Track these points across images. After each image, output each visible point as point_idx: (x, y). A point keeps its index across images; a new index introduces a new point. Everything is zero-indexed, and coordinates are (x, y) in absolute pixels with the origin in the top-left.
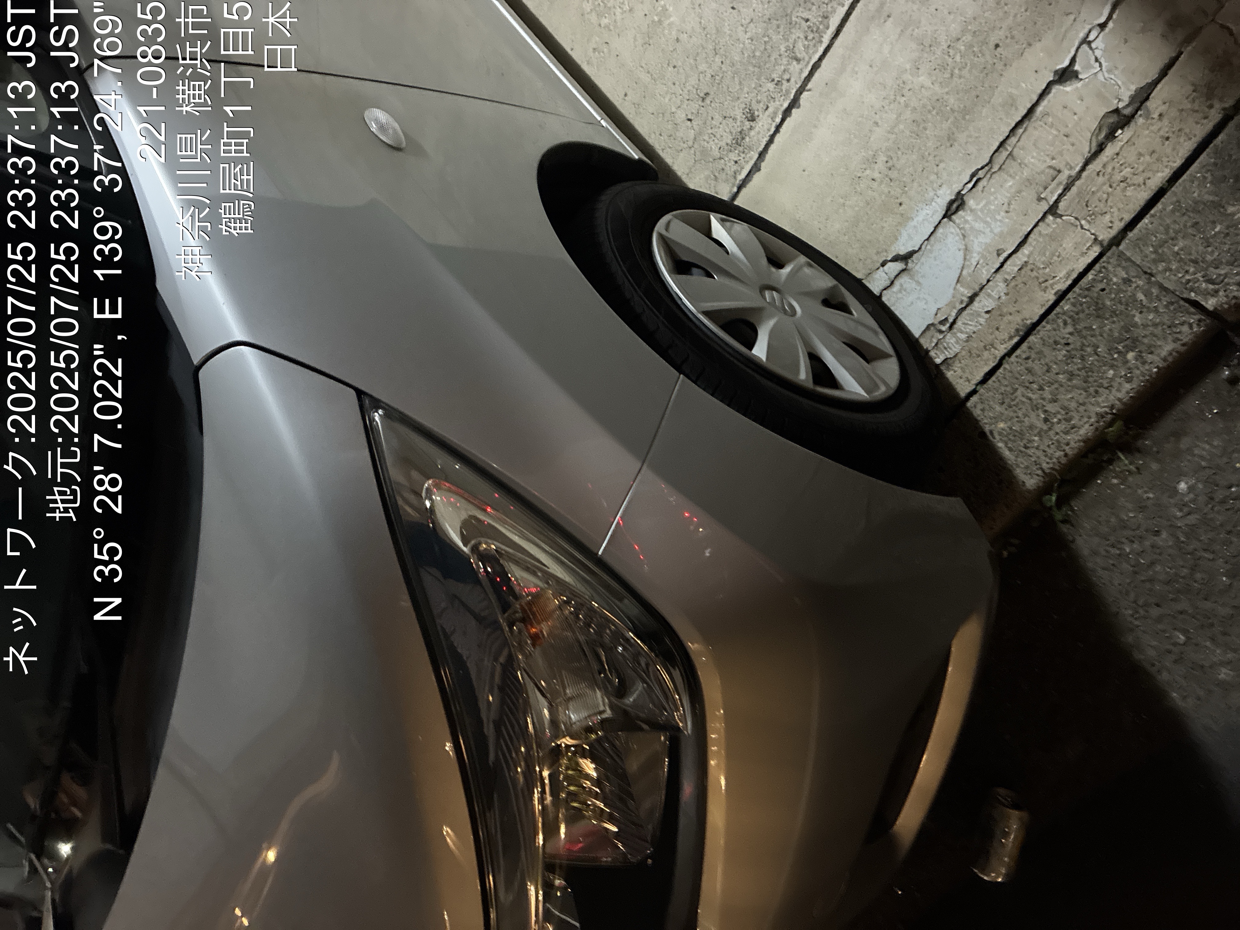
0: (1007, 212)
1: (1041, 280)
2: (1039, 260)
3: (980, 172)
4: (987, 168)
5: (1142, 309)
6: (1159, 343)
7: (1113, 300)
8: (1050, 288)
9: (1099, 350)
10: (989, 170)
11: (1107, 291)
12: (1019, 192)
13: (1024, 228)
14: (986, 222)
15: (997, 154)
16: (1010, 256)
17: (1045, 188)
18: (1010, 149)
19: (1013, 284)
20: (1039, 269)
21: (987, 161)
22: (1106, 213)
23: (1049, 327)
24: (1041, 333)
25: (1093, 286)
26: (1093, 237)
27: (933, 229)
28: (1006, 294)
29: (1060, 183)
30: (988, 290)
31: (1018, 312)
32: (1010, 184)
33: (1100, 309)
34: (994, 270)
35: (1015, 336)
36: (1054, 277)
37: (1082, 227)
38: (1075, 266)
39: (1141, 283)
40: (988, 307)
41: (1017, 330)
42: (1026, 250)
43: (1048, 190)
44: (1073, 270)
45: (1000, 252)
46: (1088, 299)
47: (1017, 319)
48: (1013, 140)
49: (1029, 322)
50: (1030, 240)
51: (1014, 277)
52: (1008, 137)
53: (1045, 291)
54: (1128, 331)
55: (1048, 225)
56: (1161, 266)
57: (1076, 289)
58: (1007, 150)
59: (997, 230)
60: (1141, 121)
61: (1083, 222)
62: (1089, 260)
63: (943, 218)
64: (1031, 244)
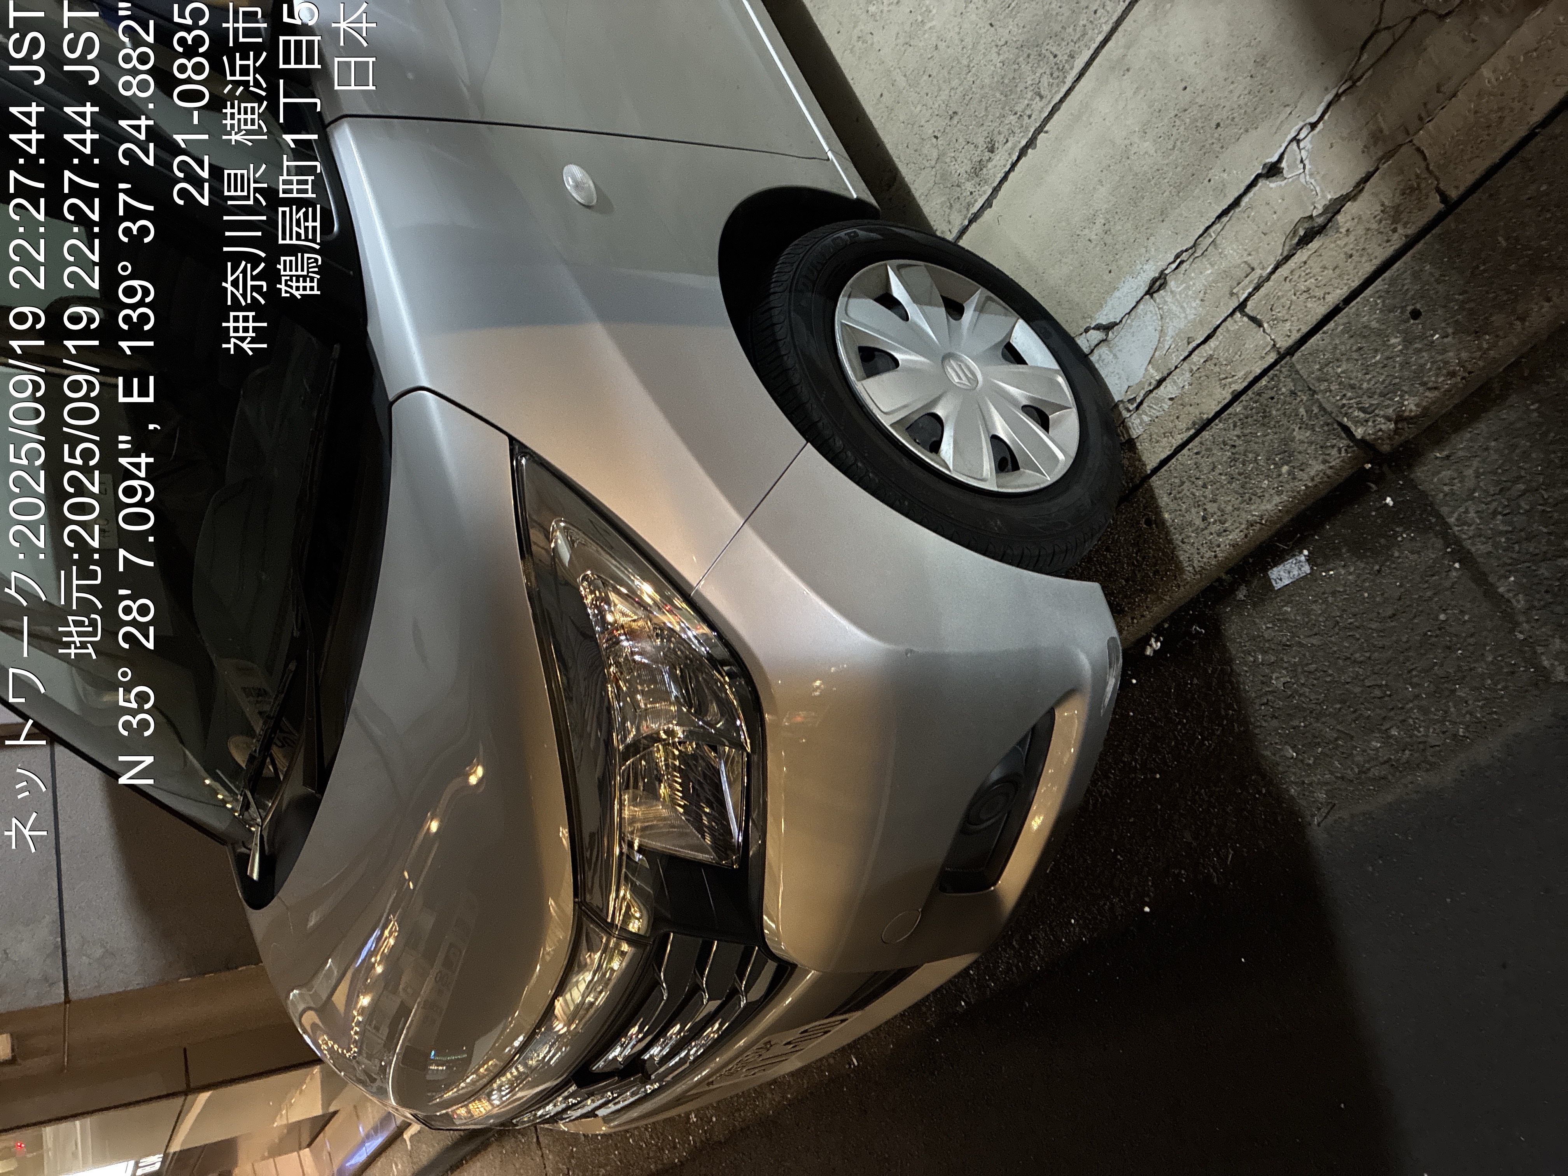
1: (1222, 376)
2: (1223, 356)
4: (1191, 251)
5: (1303, 426)
7: (1279, 408)
8: (1228, 386)
9: (1259, 458)
11: (1275, 400)
12: (1216, 282)
13: (1214, 320)
14: (1181, 305)
16: (1199, 346)
17: (1239, 284)
19: (1197, 375)
20: (1221, 364)
21: (1192, 244)
22: (1287, 320)
23: (1220, 425)
24: (1213, 430)
25: (1264, 391)
26: (1273, 343)
27: (1134, 304)
28: (1190, 384)
29: (1252, 281)
30: (1174, 376)
31: (1198, 404)
32: (1209, 272)
33: (1267, 415)
34: (1182, 358)
35: (1191, 428)
36: (1233, 376)
37: (1264, 331)
38: (1252, 369)
39: (1305, 398)
40: (1172, 394)
41: (1194, 423)
42: (1212, 343)
43: (1243, 288)
44: (1249, 370)
45: (1190, 340)
46: (1258, 402)
47: (1195, 412)
48: (1218, 227)
49: (1205, 416)
50: (1218, 333)
51: (1197, 367)
52: (1214, 223)
53: (1222, 386)
54: (1286, 444)
55: (1236, 322)
56: (1324, 386)
57: (1250, 393)
58: (1211, 236)
59: (1189, 315)
60: (1331, 233)
61: (1266, 325)
62: (1266, 366)
63: (1145, 295)
64: (1218, 337)
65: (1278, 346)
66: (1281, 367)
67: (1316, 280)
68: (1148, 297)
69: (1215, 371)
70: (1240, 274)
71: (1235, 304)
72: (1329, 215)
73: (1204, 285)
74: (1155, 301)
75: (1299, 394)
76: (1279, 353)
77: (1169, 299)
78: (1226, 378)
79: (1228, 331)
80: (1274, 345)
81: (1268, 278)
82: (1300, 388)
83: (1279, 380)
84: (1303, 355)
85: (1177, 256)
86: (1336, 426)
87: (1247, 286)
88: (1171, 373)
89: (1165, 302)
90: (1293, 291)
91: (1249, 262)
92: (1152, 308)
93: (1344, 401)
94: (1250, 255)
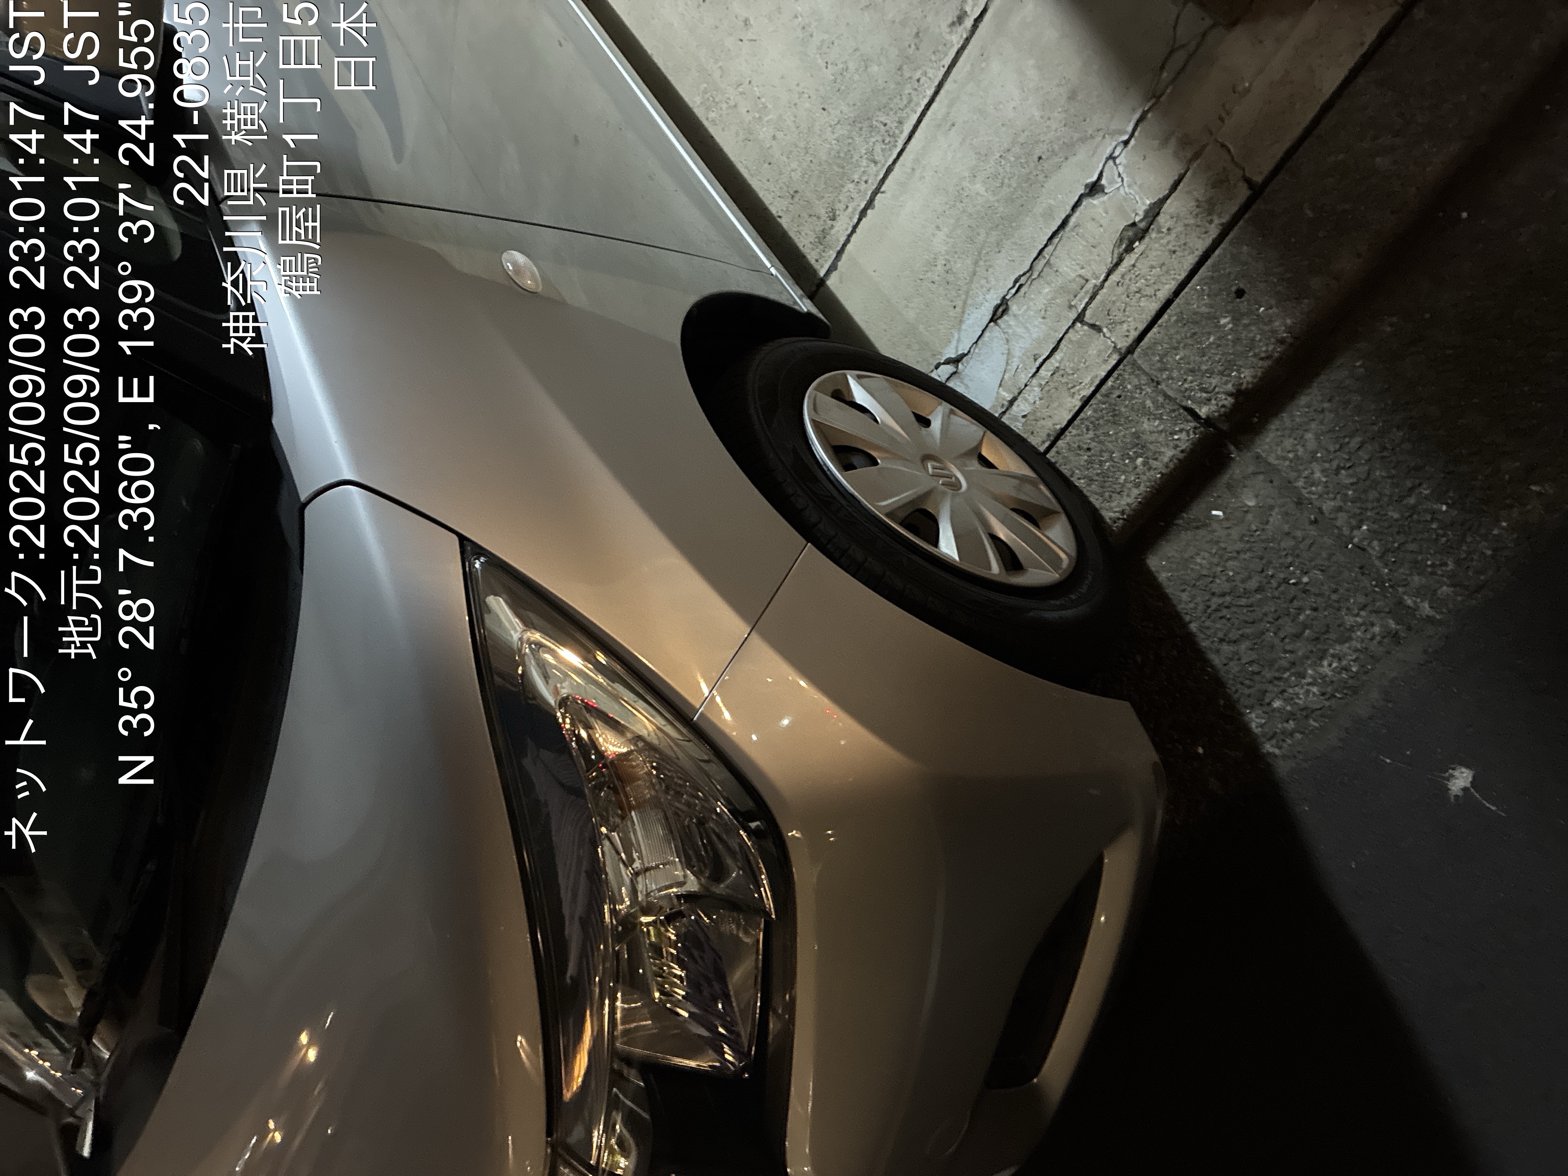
0: (1044, 318)
1: (1070, 386)
2: (1068, 366)
3: (1022, 278)
4: (1028, 275)
5: (1150, 416)
6: (1162, 450)
7: (1126, 406)
9: (1114, 455)
10: (1030, 277)
11: (1122, 398)
12: (1053, 299)
13: (1057, 334)
14: (1026, 328)
15: (1037, 261)
17: (1075, 296)
18: (1047, 257)
19: (1047, 388)
20: (1069, 374)
21: (1028, 267)
22: (1124, 322)
23: (1074, 432)
24: (1068, 438)
25: (1111, 393)
26: (1113, 345)
29: (1086, 293)
31: (1050, 417)
32: (1047, 290)
33: (1115, 415)
34: (1030, 375)
35: (1047, 441)
37: (1105, 336)
38: (1098, 373)
40: (1024, 411)
41: (1047, 435)
42: (1058, 356)
43: (1078, 298)
44: (1097, 376)
45: (1037, 357)
46: (1107, 405)
48: (1050, 248)
49: (1057, 426)
50: (1062, 345)
51: (1047, 382)
52: (1046, 246)
53: (1073, 397)
54: (1138, 437)
55: (1077, 332)
57: (1098, 396)
58: (1045, 257)
59: (1035, 336)
60: (1154, 235)
61: (1105, 330)
62: (1109, 368)
63: (990, 322)
64: (1062, 350)
65: (1118, 347)
66: (1124, 366)
67: (1146, 280)
68: (992, 324)
69: (1063, 381)
70: (1075, 286)
71: (1073, 315)
72: (1150, 219)
73: (1044, 304)
74: (999, 327)
75: (1144, 387)
76: (1120, 353)
77: (1012, 323)
78: (1074, 386)
79: (1071, 341)
80: (1115, 347)
81: (1102, 286)
82: (1143, 382)
83: (1124, 379)
84: (1142, 350)
85: (1016, 281)
86: (1181, 411)
87: (1083, 298)
88: (1022, 391)
89: (1010, 326)
90: (1126, 293)
91: (1083, 274)
92: (997, 334)
93: (1186, 386)
94: (1082, 268)
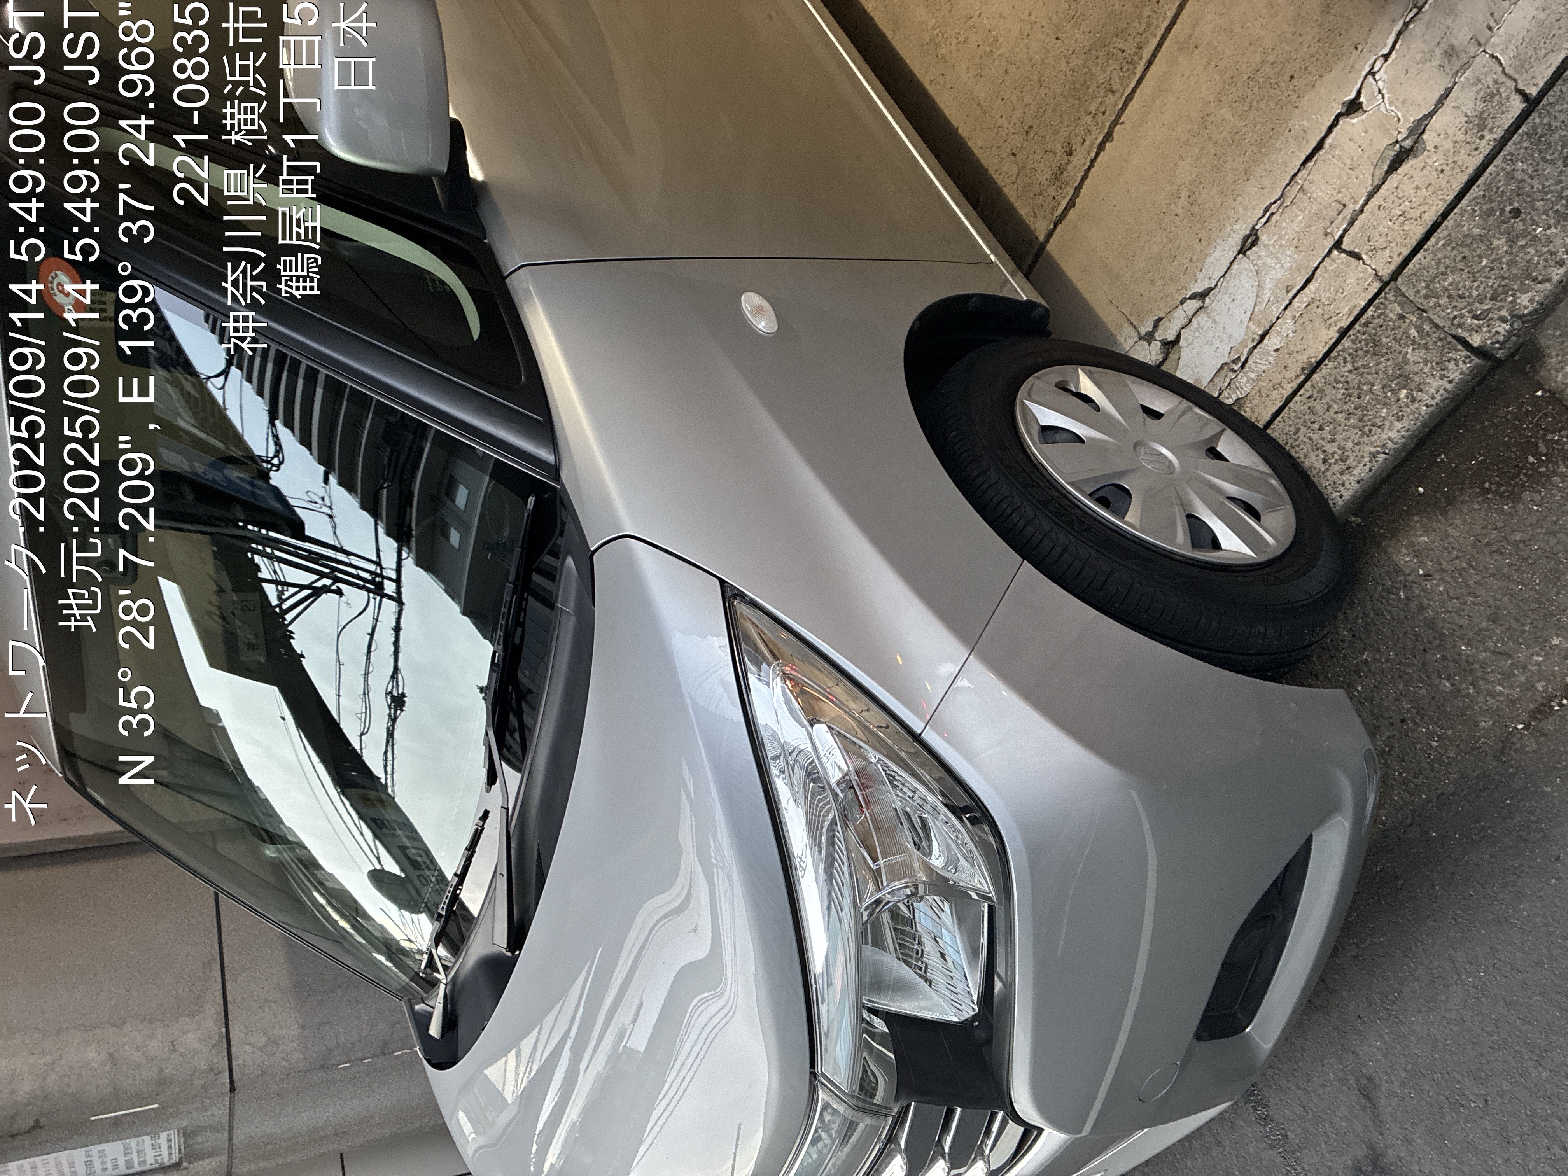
0: (1296, 247)
1: (1326, 317)
2: (1325, 296)
4: (1280, 202)
8: (1332, 326)
9: (1374, 388)
10: (1281, 205)
11: (1383, 327)
12: (1307, 226)
13: (1310, 265)
14: (1277, 258)
16: (1298, 292)
17: (1332, 223)
18: (1301, 182)
19: (1301, 320)
20: (1324, 306)
21: (1280, 194)
22: (1386, 247)
23: (1331, 365)
24: (1324, 371)
25: (1372, 323)
26: (1374, 272)
27: (1229, 265)
28: (1294, 332)
29: (1345, 218)
30: (1277, 327)
31: (1304, 350)
32: (1301, 217)
33: (1376, 346)
34: (1283, 307)
35: (1300, 375)
36: (1338, 314)
37: (1364, 263)
38: (1357, 302)
39: (1414, 319)
40: (1277, 344)
41: (1303, 368)
42: (1312, 286)
43: (1335, 224)
44: (1355, 306)
45: (1289, 289)
46: (1367, 336)
47: (1303, 357)
48: (1303, 173)
49: (1314, 360)
50: (1316, 276)
51: (1301, 314)
52: (1300, 170)
53: (1330, 328)
54: (1401, 368)
55: (1333, 261)
56: (1432, 302)
57: (1356, 327)
58: (1297, 183)
59: (1287, 266)
60: (1419, 153)
61: (1364, 257)
62: (1370, 296)
63: (1237, 255)
64: (1317, 280)
65: (1380, 274)
66: (1386, 295)
67: (1411, 202)
68: (1240, 256)
69: (1318, 313)
70: (1333, 213)
71: (1328, 244)
72: (1415, 136)
73: (1298, 233)
74: (1249, 259)
75: (1407, 316)
76: (1382, 280)
77: (1262, 254)
78: (1329, 319)
79: (1327, 271)
80: (1376, 275)
81: (1361, 210)
82: (1407, 310)
83: (1386, 308)
84: (1407, 276)
85: (1267, 210)
86: (1450, 339)
87: (1341, 224)
88: (1273, 324)
89: (1259, 258)
90: (1388, 217)
91: (1340, 199)
92: (1246, 267)
93: (1456, 313)
94: (1339, 192)
